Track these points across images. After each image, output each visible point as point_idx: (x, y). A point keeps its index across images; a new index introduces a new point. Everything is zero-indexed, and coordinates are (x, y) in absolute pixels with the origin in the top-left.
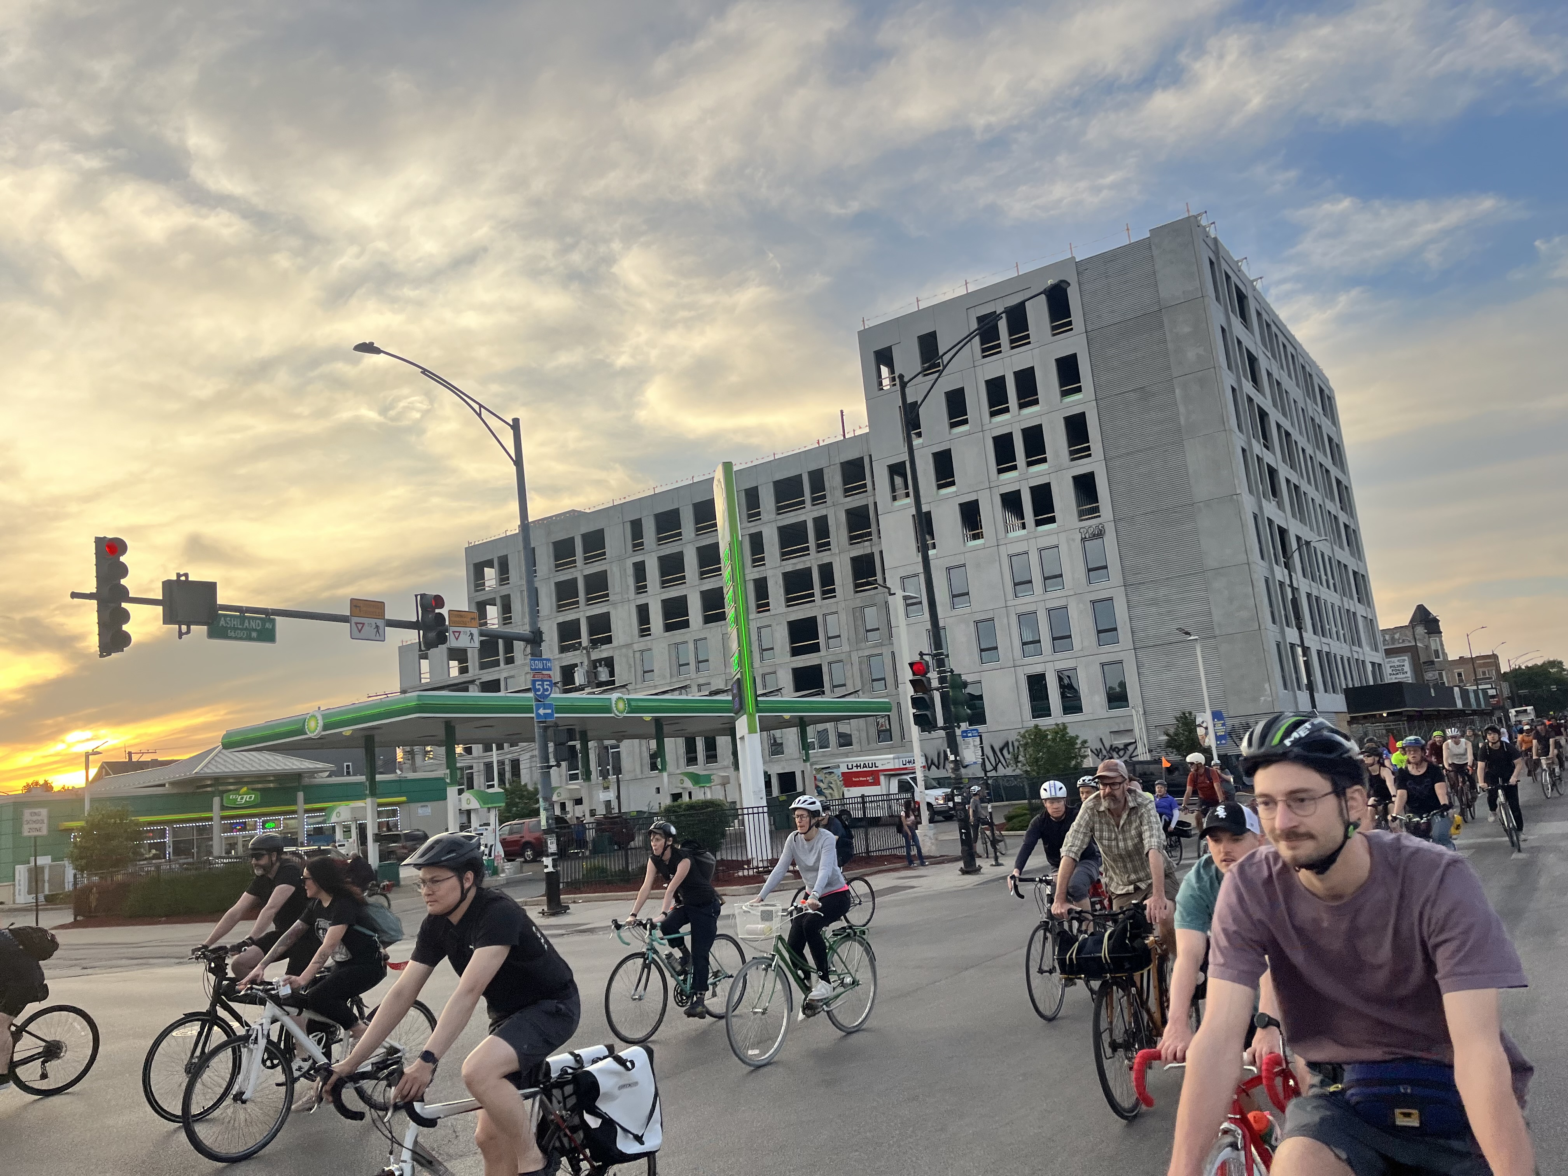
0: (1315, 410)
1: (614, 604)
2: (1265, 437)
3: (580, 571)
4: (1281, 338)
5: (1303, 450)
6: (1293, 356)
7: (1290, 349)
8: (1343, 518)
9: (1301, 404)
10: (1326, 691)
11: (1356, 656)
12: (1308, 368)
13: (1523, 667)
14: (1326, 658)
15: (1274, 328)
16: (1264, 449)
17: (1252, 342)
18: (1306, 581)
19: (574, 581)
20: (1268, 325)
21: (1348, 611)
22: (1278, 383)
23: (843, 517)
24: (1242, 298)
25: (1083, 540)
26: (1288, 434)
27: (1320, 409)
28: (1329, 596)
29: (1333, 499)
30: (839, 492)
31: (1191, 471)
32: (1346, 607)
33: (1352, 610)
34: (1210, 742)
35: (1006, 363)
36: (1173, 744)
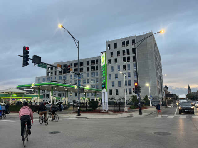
25: (134, 72)
30: (100, 63)
31: (149, 65)
34: (150, 99)
35: (126, 48)
36: (144, 100)
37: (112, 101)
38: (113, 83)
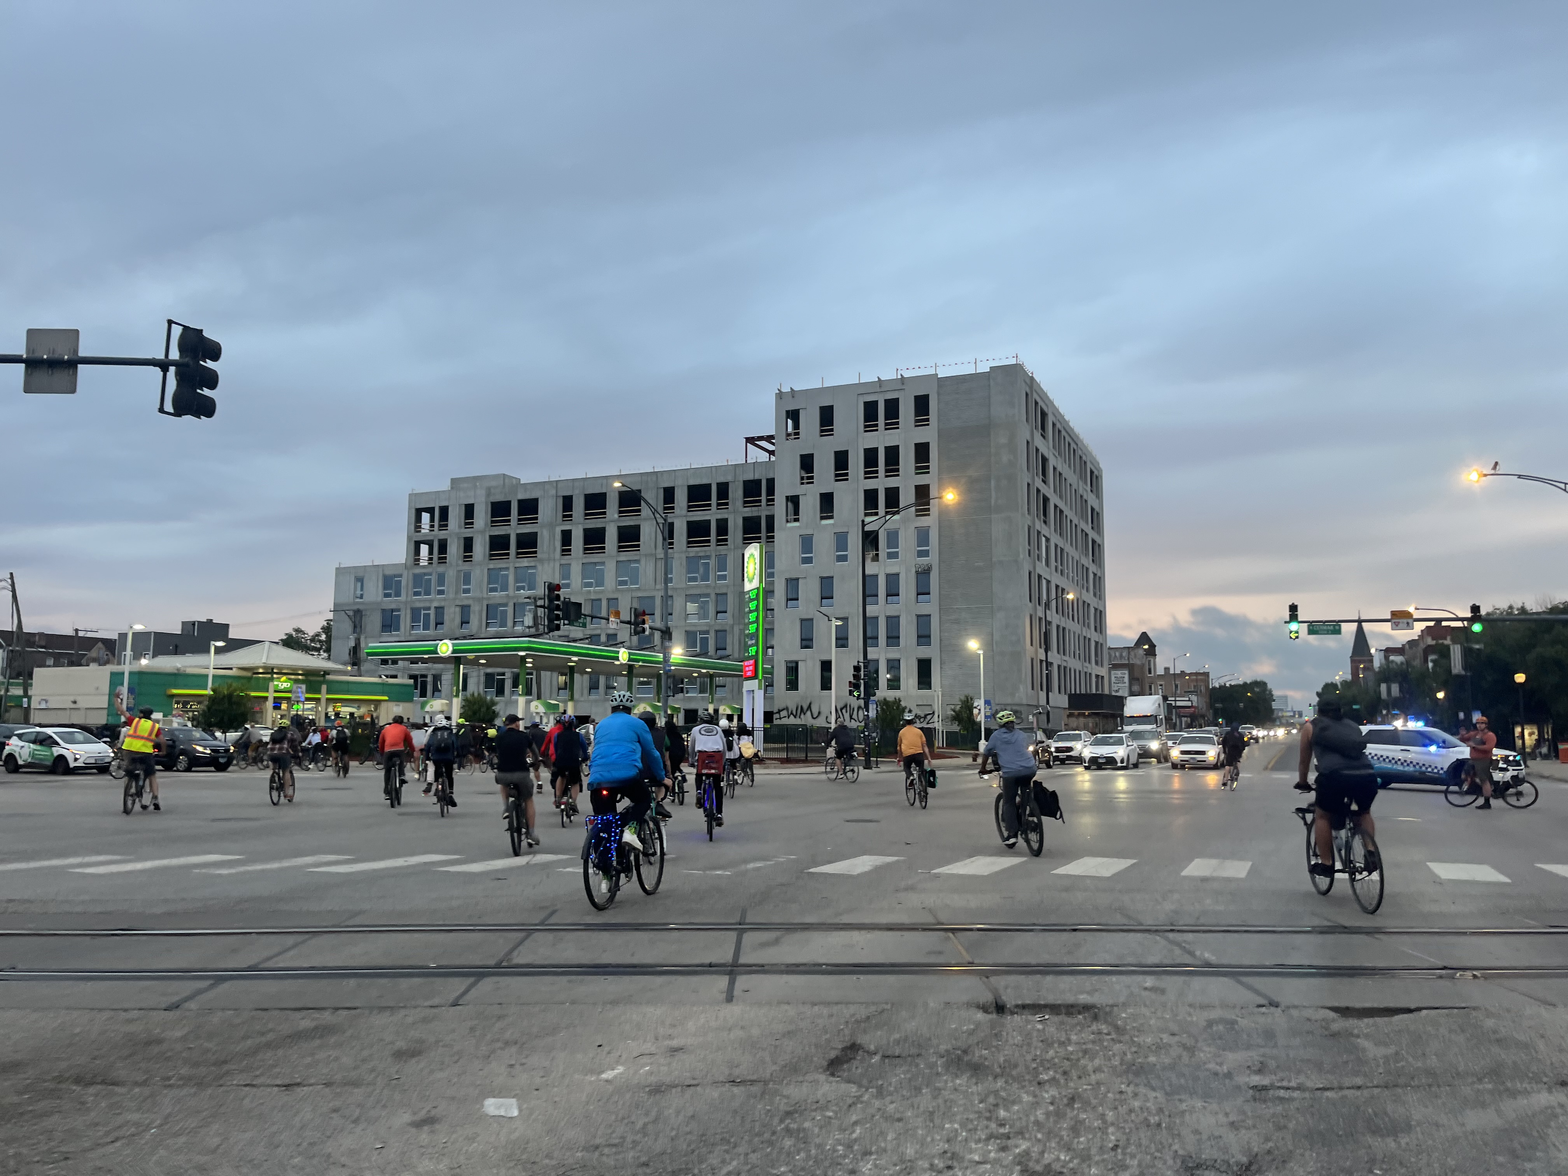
0: (1084, 489)
1: (541, 561)
2: (1045, 514)
3: (514, 529)
4: (1068, 439)
5: (1071, 521)
6: (1074, 450)
7: (1073, 445)
8: (1093, 568)
9: (1074, 487)
10: (1060, 692)
11: (1085, 670)
12: (1084, 458)
13: (1228, 685)
14: (1063, 670)
15: (1063, 433)
16: (1043, 525)
17: (1045, 447)
18: (1058, 616)
19: (508, 537)
20: (1059, 431)
21: (1085, 637)
22: (1060, 474)
23: (740, 522)
24: (1044, 415)
25: (917, 573)
26: (1061, 512)
27: (1089, 488)
28: (1072, 626)
29: (1087, 555)
30: (739, 503)
31: (993, 538)
32: (1084, 634)
33: (1089, 636)
34: (981, 719)
35: (881, 439)
36: (957, 717)
37: (797, 721)
38: (807, 624)
